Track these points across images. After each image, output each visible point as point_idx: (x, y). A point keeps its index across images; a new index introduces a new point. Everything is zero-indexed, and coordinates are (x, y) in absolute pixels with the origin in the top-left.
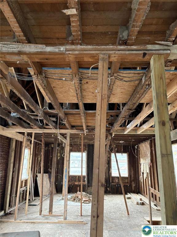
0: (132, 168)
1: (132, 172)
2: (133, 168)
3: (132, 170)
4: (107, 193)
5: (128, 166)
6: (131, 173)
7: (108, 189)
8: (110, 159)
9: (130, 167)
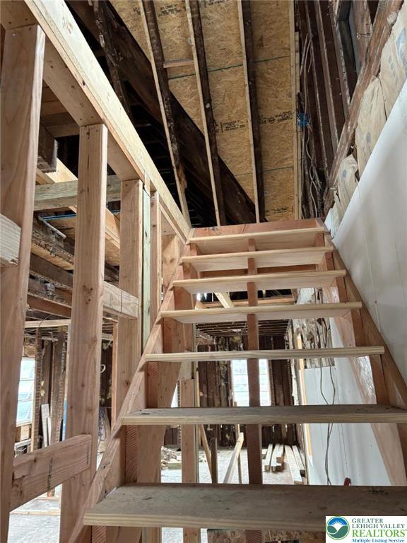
0: (281, 386)
1: (280, 397)
2: (283, 388)
3: (281, 392)
4: (226, 445)
5: (271, 383)
6: (278, 398)
7: (227, 436)
8: (230, 368)
9: (274, 385)
